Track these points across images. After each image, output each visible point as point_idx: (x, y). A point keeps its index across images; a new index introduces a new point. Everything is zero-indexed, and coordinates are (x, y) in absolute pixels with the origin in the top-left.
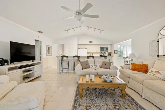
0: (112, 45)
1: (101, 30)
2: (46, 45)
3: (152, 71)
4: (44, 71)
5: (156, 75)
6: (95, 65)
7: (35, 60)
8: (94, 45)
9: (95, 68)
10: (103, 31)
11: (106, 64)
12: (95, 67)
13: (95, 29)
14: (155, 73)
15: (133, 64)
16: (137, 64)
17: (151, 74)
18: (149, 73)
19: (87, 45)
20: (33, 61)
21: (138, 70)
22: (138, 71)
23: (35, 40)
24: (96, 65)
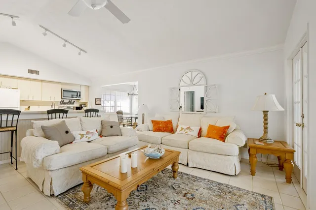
1: (81, 50)
3: (182, 129)
5: (189, 133)
6: (88, 133)
10: (86, 52)
11: (112, 127)
12: (88, 136)
14: (187, 131)
15: (155, 121)
16: (160, 121)
17: (182, 132)
18: (180, 132)
22: (163, 132)
24: (91, 131)
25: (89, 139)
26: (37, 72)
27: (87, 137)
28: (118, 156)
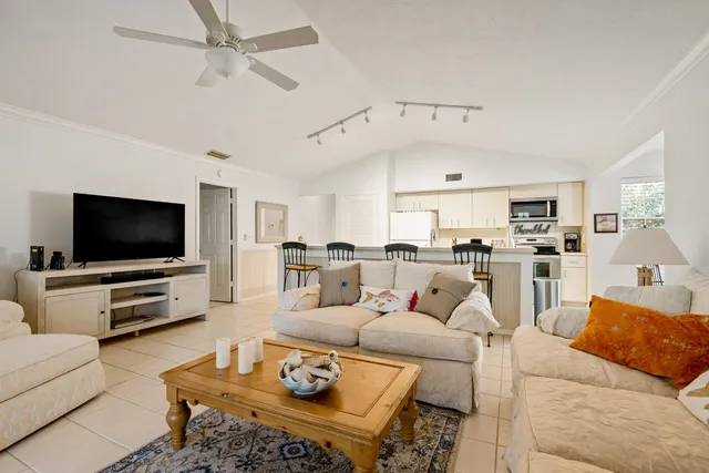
0: (583, 183)
1: (469, 108)
2: (256, 203)
4: (244, 300)
6: (383, 294)
7: (183, 255)
8: (472, 190)
9: (383, 309)
10: (479, 108)
11: (435, 291)
12: (381, 301)
13: (436, 106)
19: (439, 192)
20: (171, 261)
21: (620, 355)
23: (203, 186)
25: (380, 306)
26: (457, 177)
27: (376, 301)
28: (402, 364)
